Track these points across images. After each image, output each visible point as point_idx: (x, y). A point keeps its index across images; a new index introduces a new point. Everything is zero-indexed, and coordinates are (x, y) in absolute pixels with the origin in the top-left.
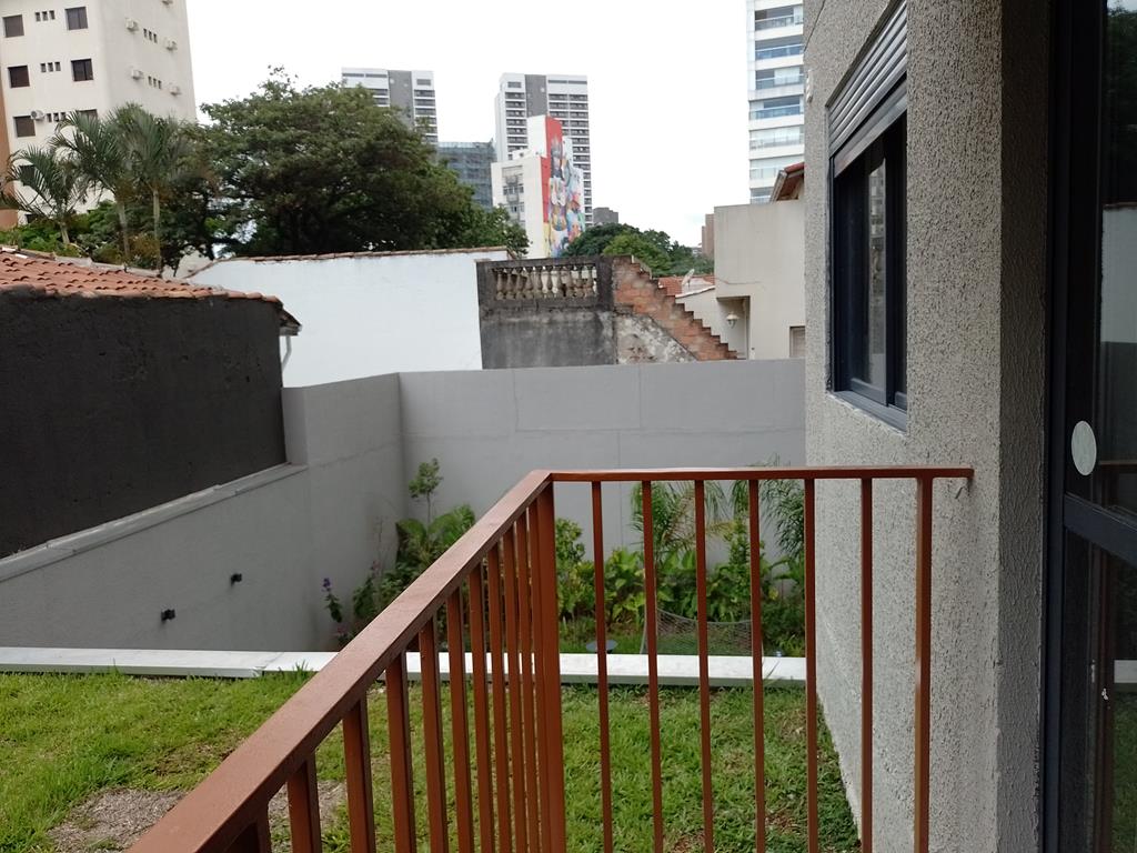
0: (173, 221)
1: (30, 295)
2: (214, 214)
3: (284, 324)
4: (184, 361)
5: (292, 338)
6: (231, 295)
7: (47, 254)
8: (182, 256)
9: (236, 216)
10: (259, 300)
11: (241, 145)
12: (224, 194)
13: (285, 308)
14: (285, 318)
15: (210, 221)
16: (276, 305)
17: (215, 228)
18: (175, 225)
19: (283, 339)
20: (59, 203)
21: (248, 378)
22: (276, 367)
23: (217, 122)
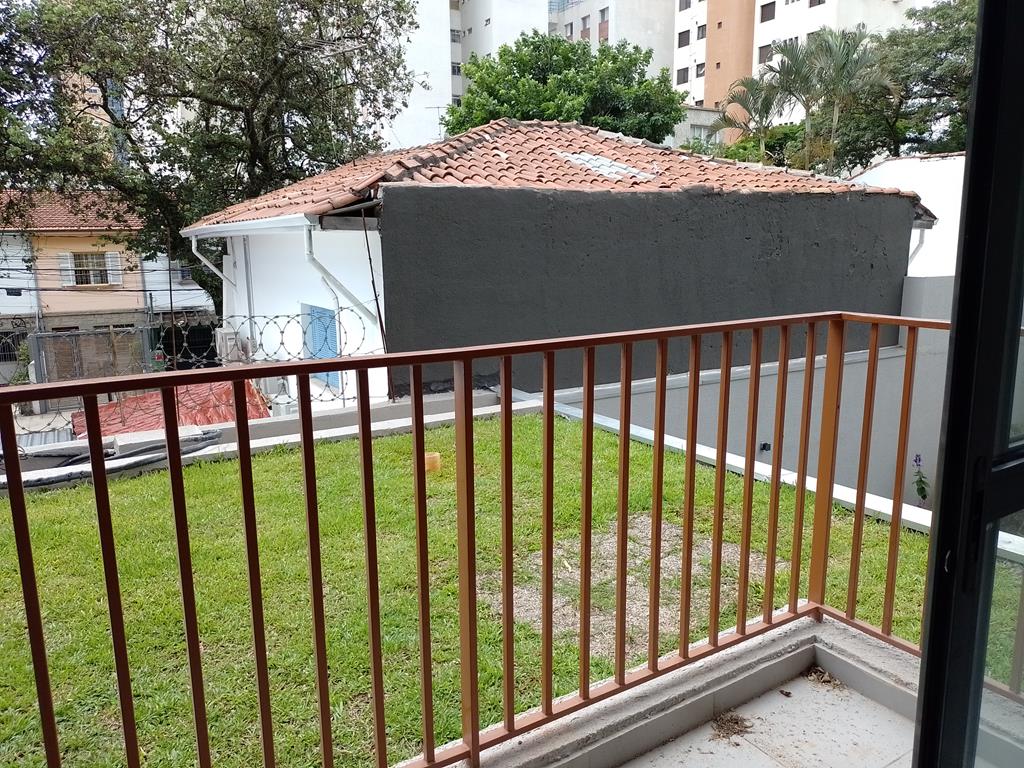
0: (864, 125)
1: (702, 192)
2: (907, 116)
3: (919, 217)
4: (815, 247)
5: (927, 231)
6: (868, 191)
7: (731, 161)
8: (873, 156)
9: (927, 115)
10: (897, 195)
11: (941, 45)
12: (916, 95)
13: (922, 202)
14: (921, 212)
15: (900, 124)
16: (914, 200)
17: (907, 128)
18: (865, 129)
19: (915, 233)
20: (761, 119)
21: (872, 266)
22: (903, 257)
23: (923, 25)
